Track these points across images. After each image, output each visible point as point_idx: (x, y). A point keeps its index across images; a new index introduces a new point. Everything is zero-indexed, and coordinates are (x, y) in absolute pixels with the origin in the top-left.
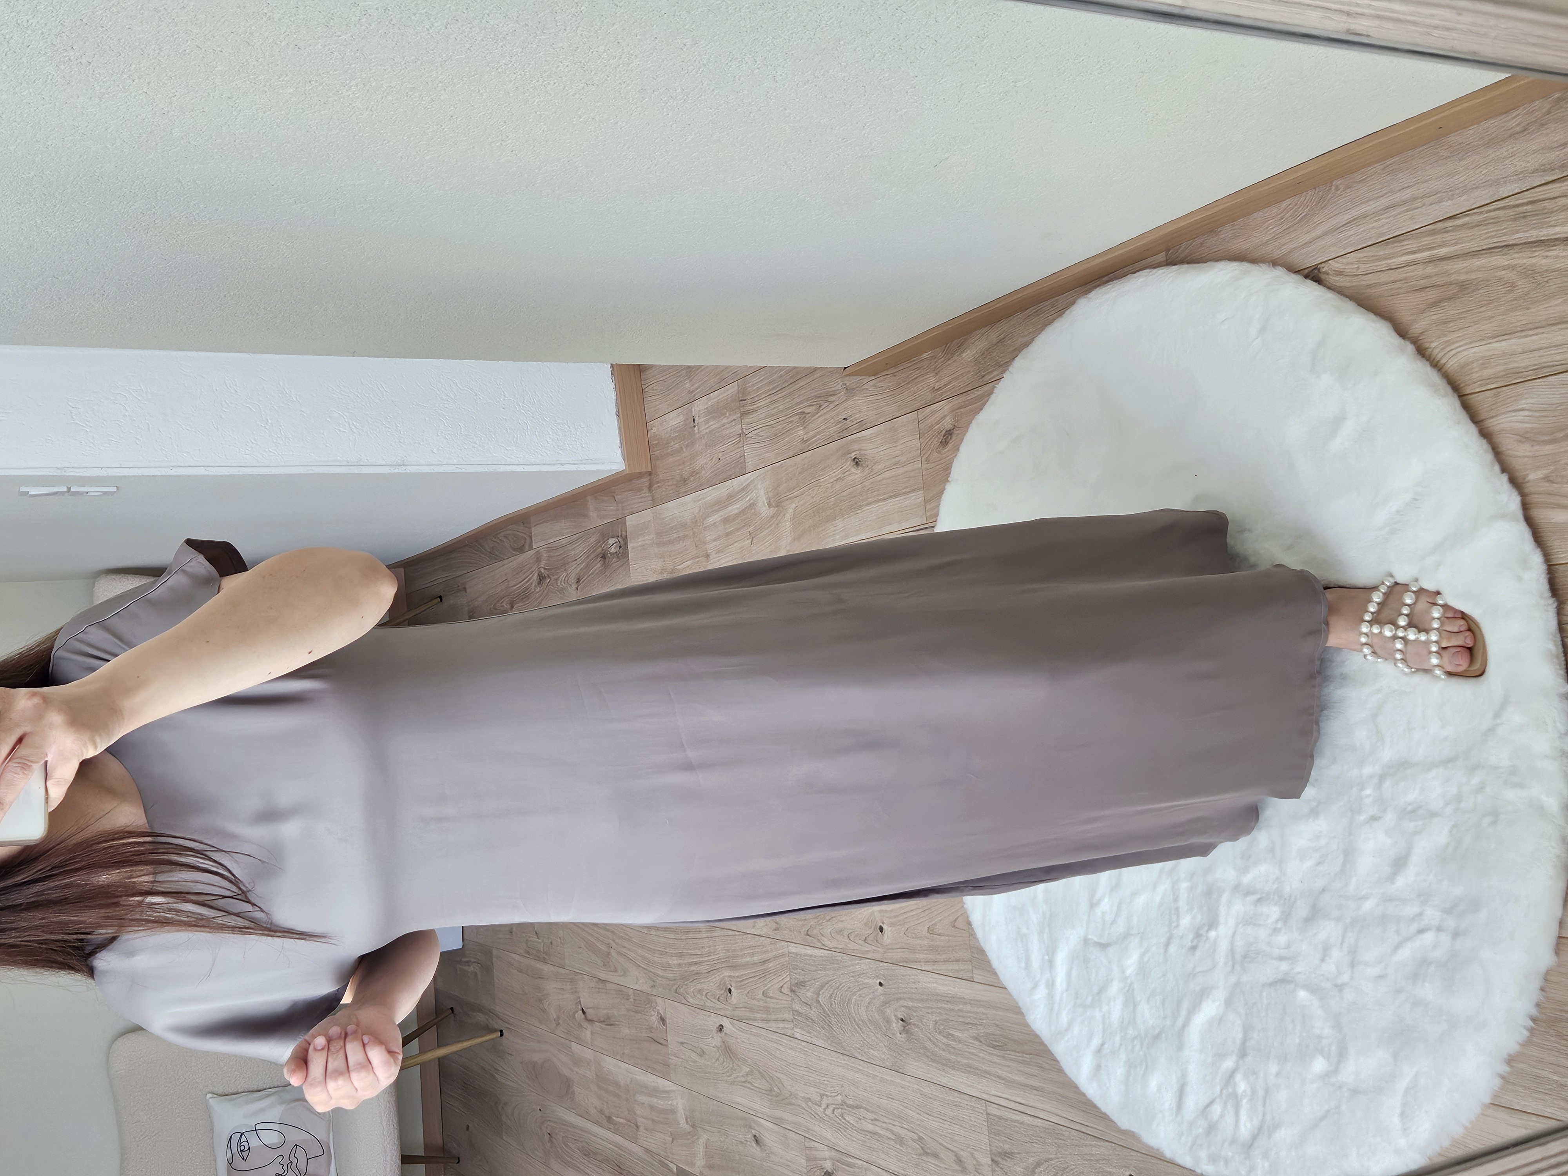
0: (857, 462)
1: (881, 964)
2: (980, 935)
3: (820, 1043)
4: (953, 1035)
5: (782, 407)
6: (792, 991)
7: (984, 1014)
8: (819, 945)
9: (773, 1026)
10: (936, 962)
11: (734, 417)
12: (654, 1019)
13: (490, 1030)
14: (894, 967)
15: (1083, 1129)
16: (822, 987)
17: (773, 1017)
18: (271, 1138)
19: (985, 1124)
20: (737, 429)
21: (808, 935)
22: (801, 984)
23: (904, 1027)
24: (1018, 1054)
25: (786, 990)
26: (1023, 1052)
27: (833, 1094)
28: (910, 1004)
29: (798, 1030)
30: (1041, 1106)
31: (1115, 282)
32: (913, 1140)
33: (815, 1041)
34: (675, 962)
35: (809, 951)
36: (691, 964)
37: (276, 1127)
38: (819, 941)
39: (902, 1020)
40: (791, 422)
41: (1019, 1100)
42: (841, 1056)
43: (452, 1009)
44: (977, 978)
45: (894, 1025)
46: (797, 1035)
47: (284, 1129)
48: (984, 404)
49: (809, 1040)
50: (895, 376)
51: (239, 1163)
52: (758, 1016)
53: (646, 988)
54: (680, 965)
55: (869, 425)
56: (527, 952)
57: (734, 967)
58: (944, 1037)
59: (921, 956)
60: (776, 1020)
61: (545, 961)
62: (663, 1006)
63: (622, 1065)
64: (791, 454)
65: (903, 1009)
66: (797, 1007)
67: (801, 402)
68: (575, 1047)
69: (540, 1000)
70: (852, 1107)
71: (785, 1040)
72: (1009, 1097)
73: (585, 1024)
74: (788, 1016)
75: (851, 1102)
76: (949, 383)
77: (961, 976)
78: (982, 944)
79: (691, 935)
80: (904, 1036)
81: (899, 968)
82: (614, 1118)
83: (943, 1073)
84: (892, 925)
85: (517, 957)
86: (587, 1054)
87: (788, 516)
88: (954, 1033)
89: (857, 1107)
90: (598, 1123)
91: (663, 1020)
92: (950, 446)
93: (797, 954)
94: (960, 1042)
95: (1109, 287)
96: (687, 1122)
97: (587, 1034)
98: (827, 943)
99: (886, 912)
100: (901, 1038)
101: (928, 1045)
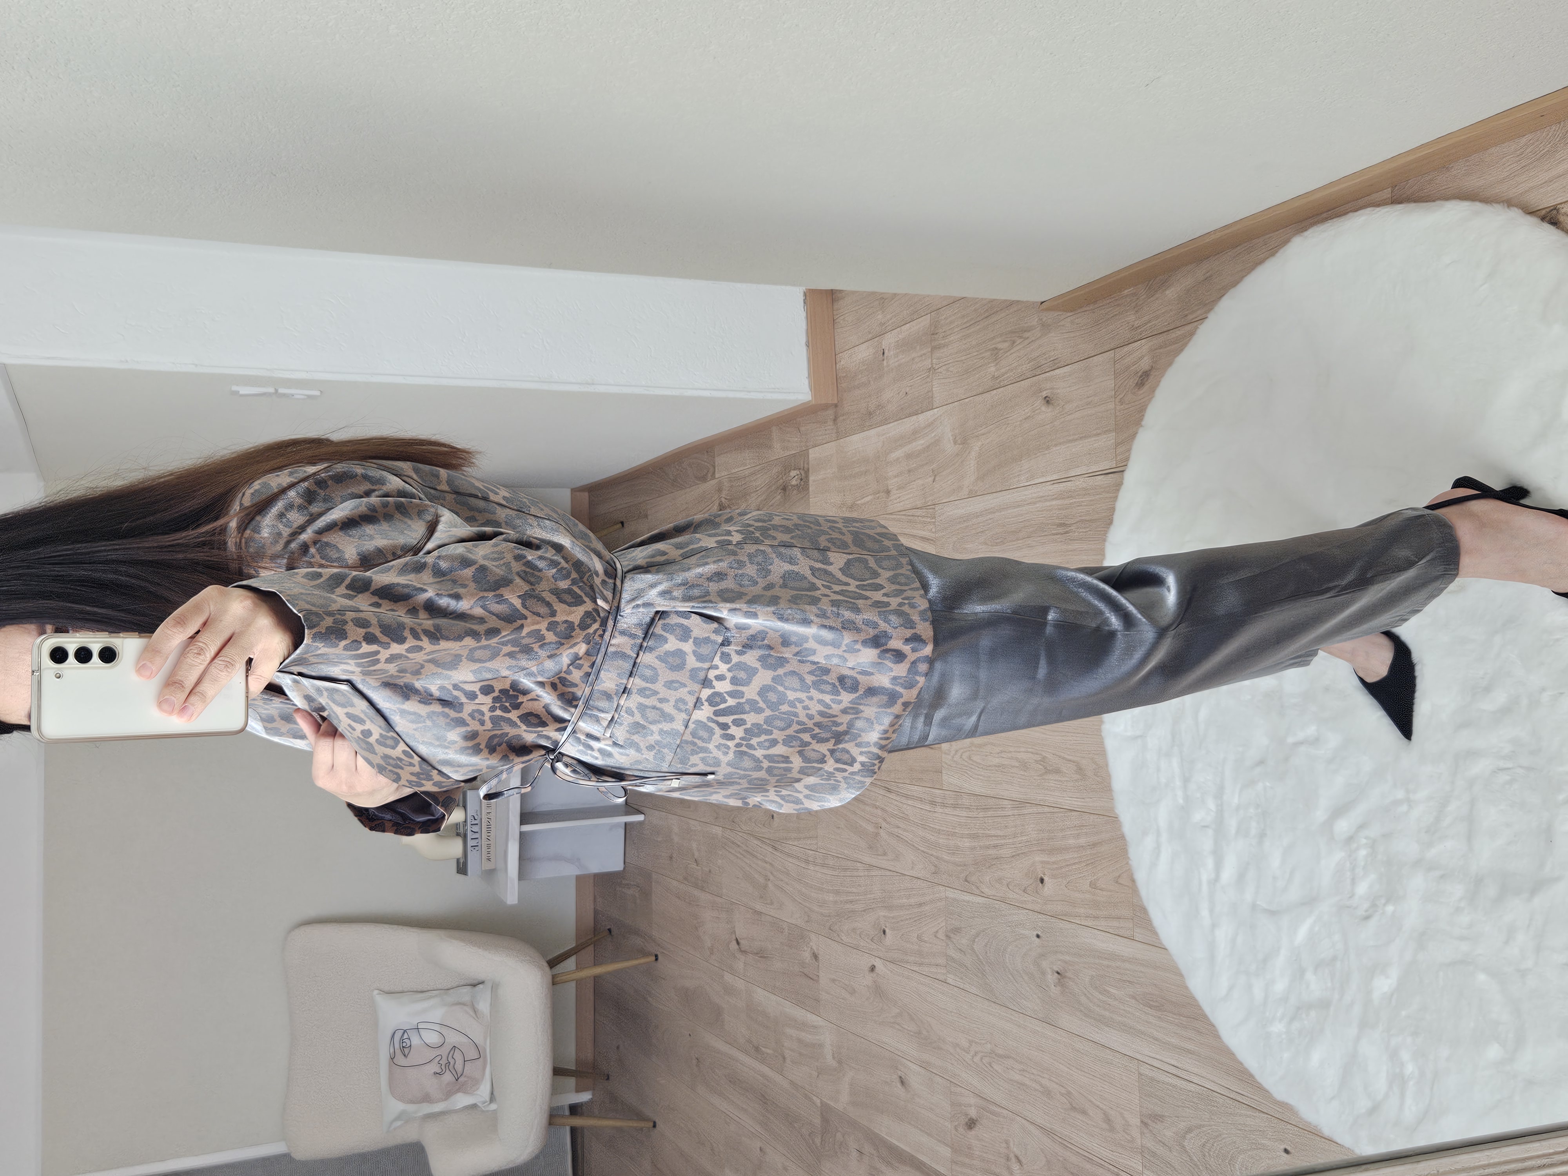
0: (1048, 400)
1: (1040, 916)
2: (1143, 892)
3: (974, 990)
4: (1108, 992)
5: (974, 343)
6: (948, 937)
7: (1141, 972)
8: (978, 892)
9: (927, 969)
10: (1096, 918)
11: (925, 351)
12: (807, 955)
13: (644, 953)
14: (1053, 920)
15: (1239, 1098)
16: (977, 935)
17: (926, 961)
18: (432, 1038)
19: (1137, 1084)
20: (927, 363)
21: (966, 881)
22: (957, 930)
23: (1059, 979)
24: (1175, 1016)
25: (941, 935)
26: (1180, 1015)
27: (983, 1042)
28: (1067, 958)
29: (952, 977)
30: (1195, 1070)
31: (1335, 220)
32: (1062, 1095)
33: (967, 987)
34: (831, 899)
35: (968, 897)
36: (847, 902)
37: (437, 1028)
38: (978, 888)
39: (1058, 973)
40: (983, 358)
41: (1173, 1062)
42: (993, 1004)
43: (610, 930)
44: (1138, 937)
45: (1049, 976)
46: (950, 981)
47: (445, 1031)
48: (1185, 345)
49: (962, 986)
50: (1094, 312)
51: (400, 1060)
52: (912, 959)
53: (801, 923)
54: (836, 902)
55: (1062, 363)
56: (685, 879)
57: (890, 908)
58: (1100, 993)
59: (1082, 911)
60: (928, 964)
61: (702, 889)
62: (816, 942)
63: (773, 997)
64: (981, 390)
65: (1059, 962)
66: (952, 953)
67: (993, 338)
68: (728, 977)
69: (696, 928)
70: (1000, 1056)
71: (937, 984)
72: (1164, 1059)
73: (738, 955)
74: (941, 961)
75: (1000, 1052)
76: (1149, 322)
77: (1120, 933)
78: (1146, 903)
79: (848, 873)
80: (1059, 988)
81: (1057, 921)
82: (763, 1049)
83: (1097, 1030)
84: (1054, 877)
85: (675, 883)
86: (740, 984)
87: (973, 454)
88: (1111, 990)
89: (1009, 1057)
90: (746, 1052)
91: (815, 956)
92: (1146, 387)
93: (955, 900)
94: (1116, 999)
95: (1329, 224)
96: (834, 1058)
97: (740, 966)
98: (986, 891)
99: (1048, 863)
100: (1055, 991)
101: (1083, 999)
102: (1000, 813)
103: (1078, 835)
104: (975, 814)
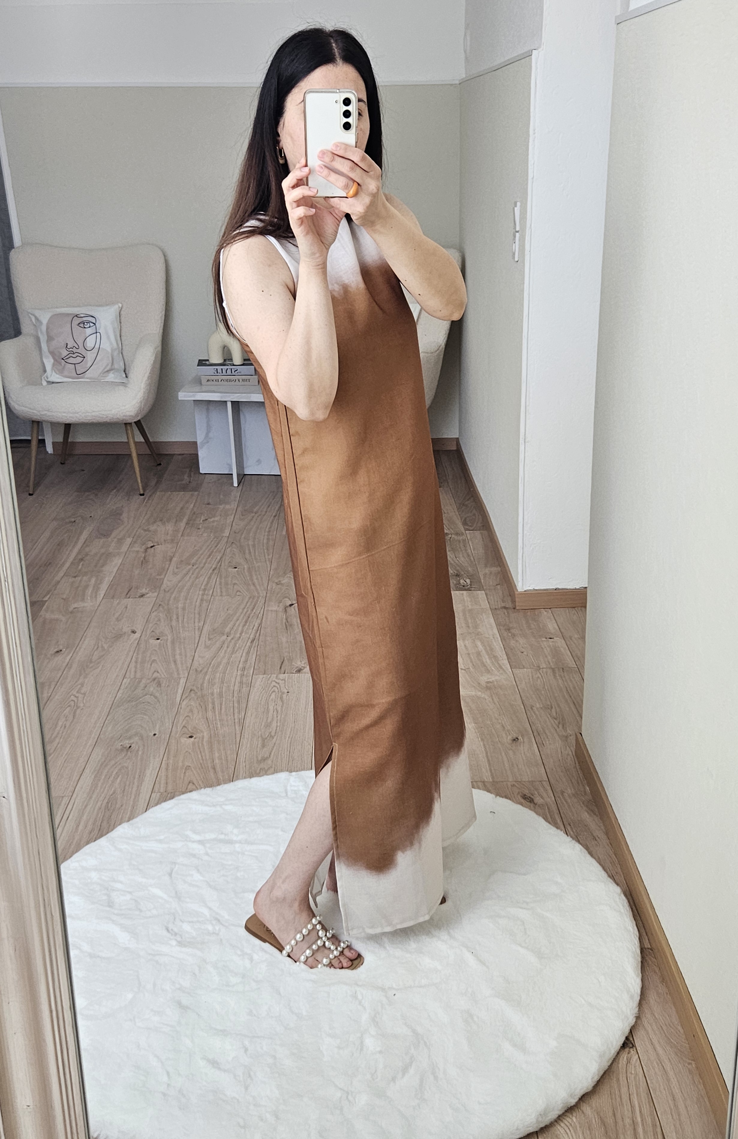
0: (515, 740)
1: (168, 736)
3: (119, 695)
4: (117, 778)
5: (556, 695)
6: (154, 679)
7: (131, 797)
8: (184, 697)
9: (133, 665)
10: (167, 769)
11: (551, 664)
12: (143, 591)
14: (165, 745)
16: (156, 697)
17: (138, 666)
18: (90, 343)
20: (543, 665)
21: (191, 690)
22: (159, 684)
23: (126, 748)
24: (101, 817)
25: (155, 675)
27: (84, 702)
28: (140, 753)
29: (128, 682)
33: (121, 691)
34: (180, 606)
35: (180, 691)
36: (177, 615)
37: (97, 346)
38: (187, 697)
39: (130, 747)
40: (546, 699)
42: (110, 707)
43: (160, 464)
44: (155, 792)
45: (127, 742)
46: (125, 681)
47: (95, 351)
48: (550, 824)
49: (122, 687)
51: (76, 321)
52: (140, 656)
53: (164, 586)
54: (177, 609)
55: (540, 748)
56: (194, 513)
57: (173, 642)
58: (117, 773)
59: (171, 761)
60: (136, 667)
62: (152, 596)
63: (116, 569)
64: (524, 698)
65: (137, 748)
66: (144, 681)
67: (559, 707)
68: (129, 540)
69: (161, 520)
71: (124, 672)
73: (144, 547)
74: (138, 675)
75: (78, 712)
76: (567, 803)
77: (156, 784)
78: (175, 799)
79: (197, 616)
80: (120, 747)
81: (165, 747)
82: (81, 563)
83: (93, 770)
84: (194, 745)
85: (191, 507)
86: (124, 548)
89: (74, 717)
90: (79, 552)
91: (142, 596)
92: (522, 800)
93: (179, 682)
94: (113, 782)
96: (75, 608)
97: (136, 549)
98: (184, 704)
99: (203, 741)
100: (118, 745)
101: (113, 762)
102: (236, 711)
103: (222, 759)
104: (236, 695)
